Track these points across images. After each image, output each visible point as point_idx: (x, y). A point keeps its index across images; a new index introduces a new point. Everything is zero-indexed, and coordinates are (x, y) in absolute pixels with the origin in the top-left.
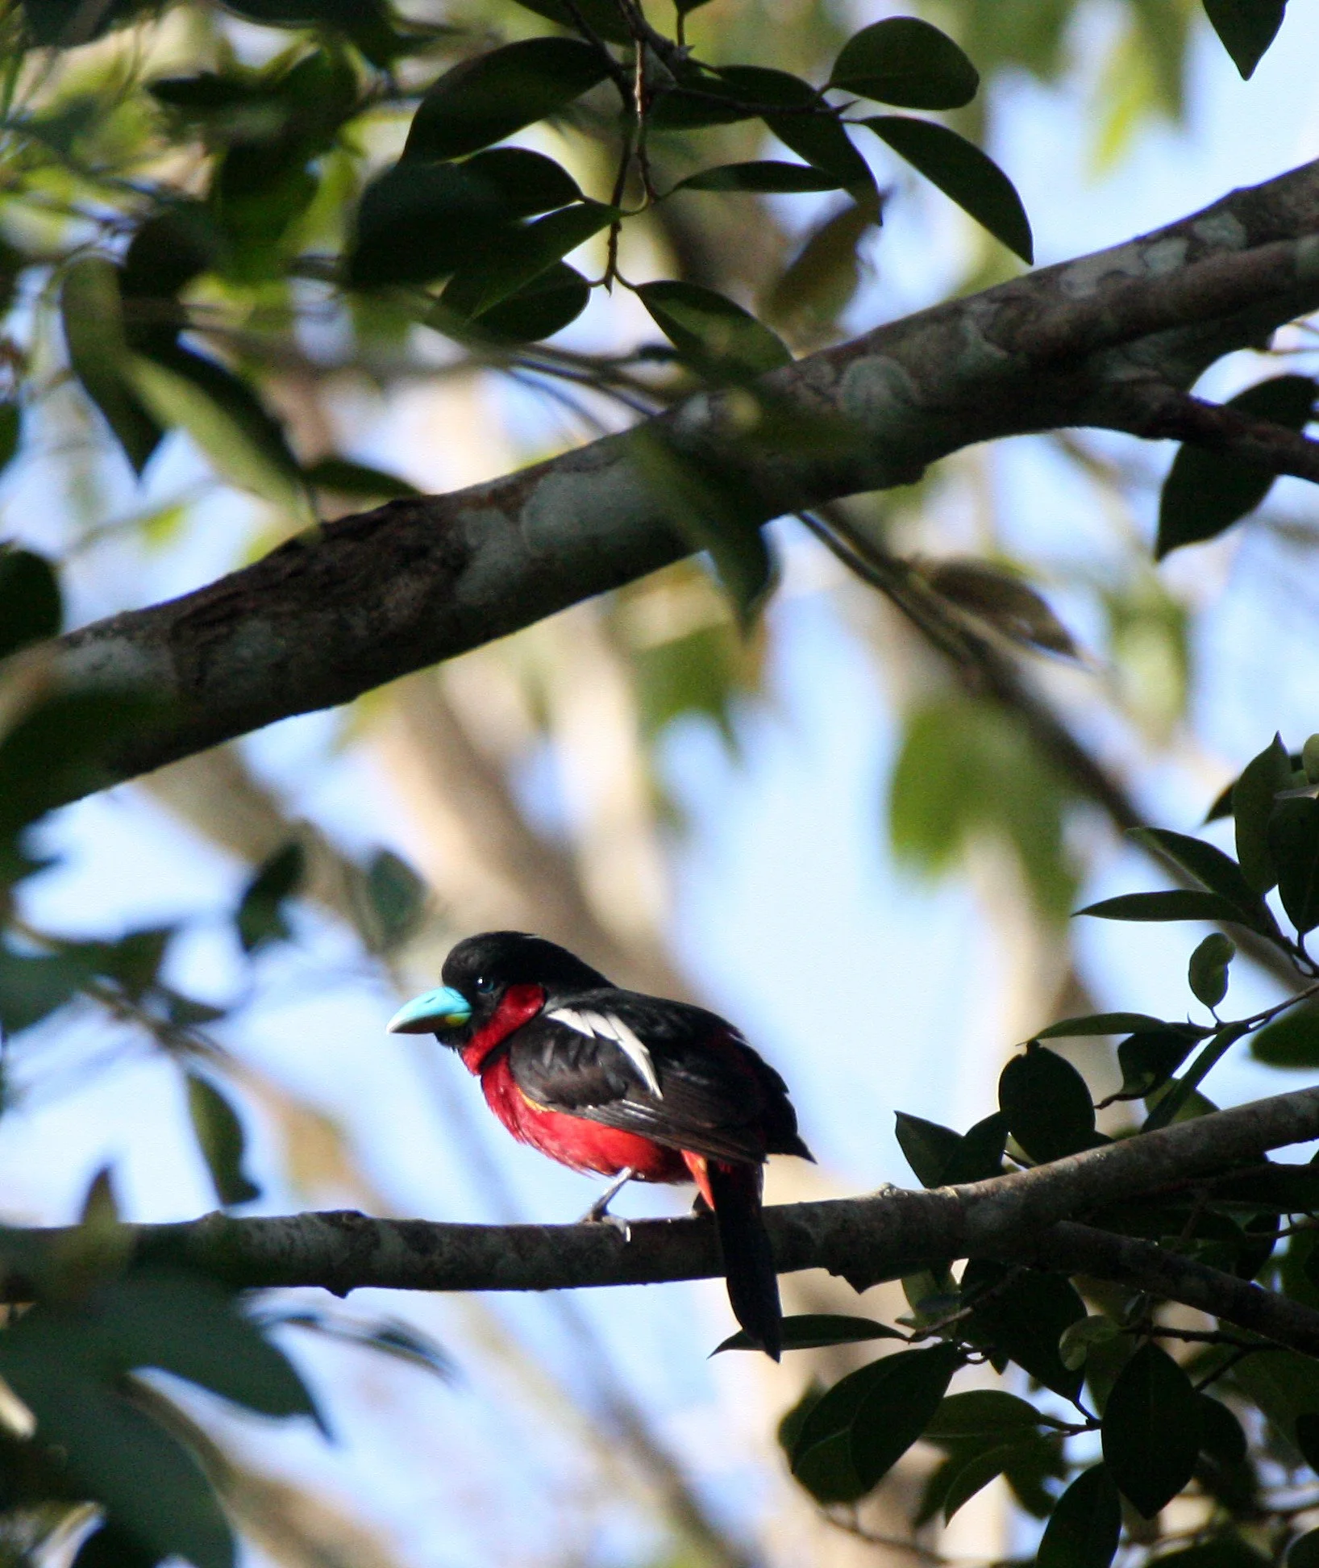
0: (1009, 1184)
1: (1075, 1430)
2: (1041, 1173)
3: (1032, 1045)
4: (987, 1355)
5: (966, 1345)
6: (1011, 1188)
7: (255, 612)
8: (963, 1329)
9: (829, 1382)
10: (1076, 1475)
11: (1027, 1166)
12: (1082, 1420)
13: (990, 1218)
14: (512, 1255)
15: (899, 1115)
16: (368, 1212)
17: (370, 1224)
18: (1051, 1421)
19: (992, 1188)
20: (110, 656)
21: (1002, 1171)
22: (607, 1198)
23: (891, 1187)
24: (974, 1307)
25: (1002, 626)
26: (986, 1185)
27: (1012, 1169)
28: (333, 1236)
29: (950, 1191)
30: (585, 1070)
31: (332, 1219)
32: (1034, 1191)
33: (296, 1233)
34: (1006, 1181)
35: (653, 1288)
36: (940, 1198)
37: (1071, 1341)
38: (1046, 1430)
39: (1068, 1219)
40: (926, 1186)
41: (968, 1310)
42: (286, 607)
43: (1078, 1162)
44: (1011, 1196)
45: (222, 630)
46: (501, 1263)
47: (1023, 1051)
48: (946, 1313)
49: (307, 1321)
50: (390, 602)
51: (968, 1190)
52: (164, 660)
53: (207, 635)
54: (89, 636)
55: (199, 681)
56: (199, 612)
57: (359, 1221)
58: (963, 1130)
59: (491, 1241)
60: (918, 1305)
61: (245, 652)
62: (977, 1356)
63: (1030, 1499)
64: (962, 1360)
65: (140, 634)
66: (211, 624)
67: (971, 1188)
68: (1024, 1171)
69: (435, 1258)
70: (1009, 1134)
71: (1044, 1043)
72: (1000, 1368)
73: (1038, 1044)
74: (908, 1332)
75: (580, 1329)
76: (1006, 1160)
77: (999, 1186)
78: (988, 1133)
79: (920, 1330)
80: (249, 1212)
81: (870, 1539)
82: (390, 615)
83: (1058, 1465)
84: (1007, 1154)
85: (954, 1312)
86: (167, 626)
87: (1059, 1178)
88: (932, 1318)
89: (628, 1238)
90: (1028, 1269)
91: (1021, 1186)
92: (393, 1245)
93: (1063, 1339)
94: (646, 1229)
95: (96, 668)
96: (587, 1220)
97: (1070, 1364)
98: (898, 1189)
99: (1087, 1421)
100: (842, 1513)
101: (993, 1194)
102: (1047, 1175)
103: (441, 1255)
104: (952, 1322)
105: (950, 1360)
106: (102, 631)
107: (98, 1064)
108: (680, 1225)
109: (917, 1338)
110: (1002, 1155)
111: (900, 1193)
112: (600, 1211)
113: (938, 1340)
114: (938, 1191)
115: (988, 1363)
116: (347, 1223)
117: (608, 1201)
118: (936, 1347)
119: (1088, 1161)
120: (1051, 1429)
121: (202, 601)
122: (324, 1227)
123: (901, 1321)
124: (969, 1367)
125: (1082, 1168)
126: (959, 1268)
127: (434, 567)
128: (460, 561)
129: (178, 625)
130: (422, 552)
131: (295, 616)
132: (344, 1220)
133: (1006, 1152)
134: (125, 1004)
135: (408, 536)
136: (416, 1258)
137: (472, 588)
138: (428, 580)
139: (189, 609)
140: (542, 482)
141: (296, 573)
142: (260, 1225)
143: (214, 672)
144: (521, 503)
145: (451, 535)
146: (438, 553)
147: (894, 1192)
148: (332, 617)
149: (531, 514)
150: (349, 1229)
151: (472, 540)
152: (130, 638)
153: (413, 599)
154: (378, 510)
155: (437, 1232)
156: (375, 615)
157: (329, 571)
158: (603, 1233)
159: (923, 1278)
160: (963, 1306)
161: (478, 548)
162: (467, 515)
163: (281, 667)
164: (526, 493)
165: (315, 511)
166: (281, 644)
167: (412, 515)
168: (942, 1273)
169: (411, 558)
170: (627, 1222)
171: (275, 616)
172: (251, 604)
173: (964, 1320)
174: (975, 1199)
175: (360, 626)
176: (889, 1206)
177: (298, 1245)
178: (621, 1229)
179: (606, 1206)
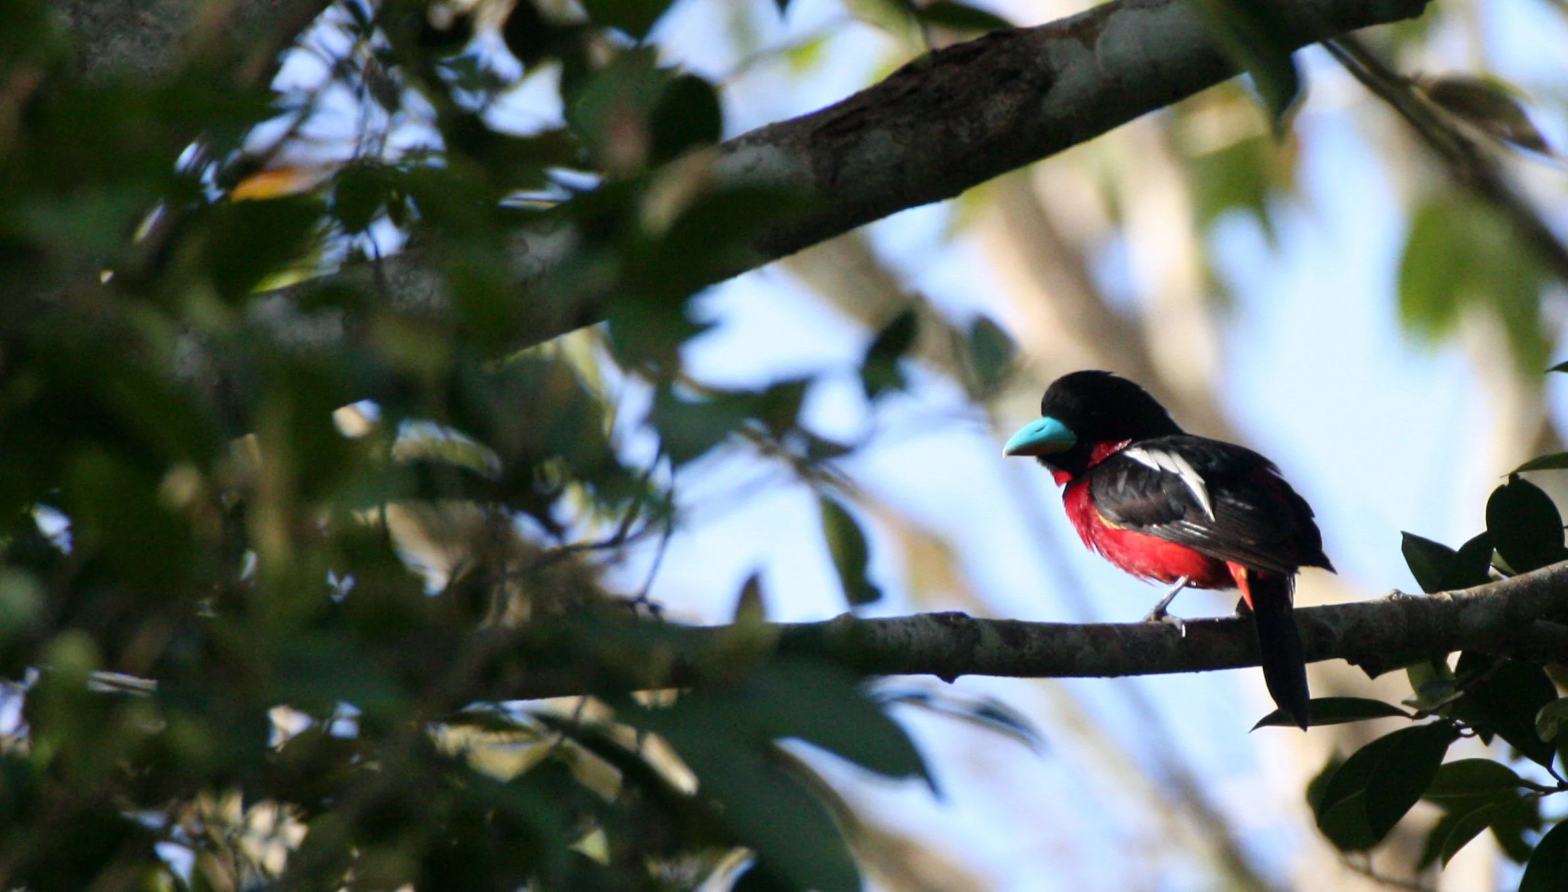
0: (1494, 590)
1: (1549, 791)
2: (1521, 581)
3: (1513, 477)
4: (1477, 730)
5: (1459, 722)
6: (1496, 593)
7: (878, 122)
8: (1457, 709)
9: (1348, 752)
10: (1549, 828)
11: (1509, 575)
12: (1554, 783)
13: (1478, 618)
14: (1088, 649)
15: (1405, 535)
16: (972, 613)
17: (973, 623)
18: (1529, 784)
19: (1481, 593)
20: (760, 159)
21: (1487, 579)
22: (1166, 602)
23: (1398, 593)
24: (1465, 691)
25: (1487, 129)
26: (1476, 590)
27: (1497, 578)
28: (942, 633)
29: (1446, 595)
30: (1152, 498)
31: (942, 619)
32: (1514, 596)
33: (910, 629)
34: (1492, 588)
35: (1203, 674)
36: (1438, 601)
37: (1544, 718)
38: (1525, 791)
39: (1542, 619)
40: (1426, 590)
41: (1461, 693)
42: (904, 120)
43: (1551, 572)
44: (1495, 600)
45: (851, 137)
46: (1080, 654)
47: (1506, 482)
48: (1443, 696)
49: (919, 699)
50: (989, 115)
51: (1460, 596)
52: (805, 163)
53: (841, 142)
54: (743, 142)
55: (834, 180)
56: (832, 124)
57: (963, 621)
58: (1456, 545)
59: (1072, 637)
60: (1420, 690)
61: (870, 156)
62: (1469, 731)
63: (1512, 847)
64: (1456, 734)
65: (785, 141)
66: (845, 132)
67: (1463, 593)
68: (1506, 580)
69: (1026, 650)
70: (1495, 550)
71: (1523, 475)
72: (1487, 740)
73: (1518, 476)
74: (1413, 711)
75: (1145, 710)
76: (1492, 571)
77: (1486, 592)
78: (1477, 548)
79: (1423, 709)
80: (872, 612)
81: (1381, 881)
82: (990, 125)
83: (1536, 821)
84: (1493, 566)
85: (1450, 695)
86: (807, 135)
87: (1535, 585)
88: (1432, 700)
89: (1184, 634)
90: (1509, 659)
91: (1504, 591)
92: (991, 639)
93: (1539, 717)
94: (1195, 626)
95: (749, 169)
96: (1149, 619)
97: (1545, 737)
98: (1403, 594)
99: (1558, 784)
100: (1358, 859)
101: (1482, 598)
102: (1526, 583)
103: (1031, 648)
104: (1448, 703)
105: (1446, 734)
106: (753, 138)
107: (748, 491)
108: (1226, 623)
109: (1419, 716)
110: (1489, 567)
111: (1405, 597)
112: (1161, 612)
113: (1436, 718)
114: (1437, 596)
115: (1477, 737)
116: (953, 622)
117: (1167, 604)
118: (1434, 724)
119: (1559, 571)
120: (1531, 791)
121: (835, 115)
122: (935, 626)
123: (1405, 703)
124: (1462, 740)
125: (1554, 577)
126: (1453, 659)
127: (1025, 86)
128: (1045, 82)
129: (815, 134)
130: (1014, 74)
131: (911, 125)
132: (952, 620)
133: (1492, 564)
134: (770, 442)
135: (1004, 61)
136: (1010, 650)
137: (1055, 105)
138: (1019, 96)
139: (824, 122)
140: (1112, 17)
141: (913, 91)
142: (883, 623)
143: (845, 171)
144: (1096, 34)
145: (1038, 60)
146: (1028, 75)
147: (1401, 596)
148: (942, 127)
149: (1103, 43)
150: (955, 626)
151: (1056, 65)
152: (777, 144)
153: (1008, 112)
154: (978, 40)
155: (1028, 629)
156: (976, 125)
157: (939, 89)
158: (1163, 630)
159: (1424, 667)
160: (1457, 690)
161: (1060, 71)
162: (1051, 44)
163: (900, 168)
164: (1098, 26)
165: (927, 39)
166: (899, 149)
167: (1007, 43)
168: (1440, 663)
169: (1006, 79)
170: (1184, 622)
171: (895, 126)
172: (875, 117)
173: (1457, 701)
174: (1466, 602)
175: (964, 134)
176: (1398, 609)
177: (914, 640)
178: (1178, 627)
179: (1165, 607)
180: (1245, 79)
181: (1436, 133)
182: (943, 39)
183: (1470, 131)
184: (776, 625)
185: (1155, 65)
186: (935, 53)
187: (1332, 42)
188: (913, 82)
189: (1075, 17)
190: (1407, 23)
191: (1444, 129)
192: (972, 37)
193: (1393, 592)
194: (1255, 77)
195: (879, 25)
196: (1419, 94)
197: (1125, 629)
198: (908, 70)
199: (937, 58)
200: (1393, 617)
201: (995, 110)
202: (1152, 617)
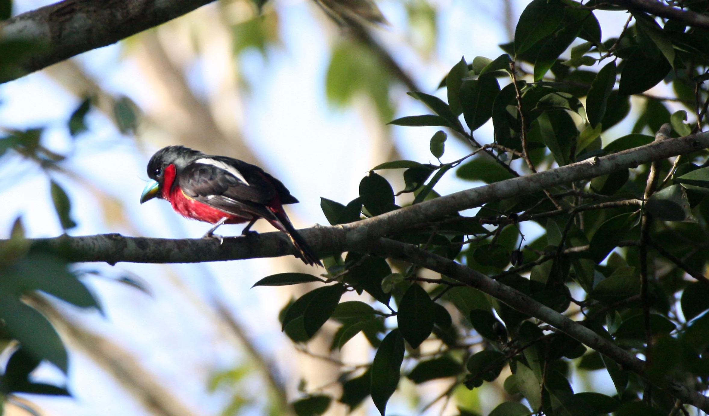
0: (362, 224)
1: (388, 316)
2: (374, 220)
3: (371, 172)
4: (355, 288)
5: (346, 284)
6: (363, 225)
7: (80, 10)
8: (346, 278)
9: (297, 297)
10: (389, 332)
11: (369, 217)
12: (390, 312)
13: (355, 236)
14: (176, 250)
15: (322, 199)
17: (123, 238)
18: (380, 313)
19: (356, 225)
20: (26, 27)
21: (359, 219)
22: (213, 230)
23: (318, 225)
24: (349, 270)
25: (356, 12)
26: (353, 224)
27: (364, 218)
28: (109, 243)
29: (340, 226)
30: (210, 183)
31: (109, 236)
32: (371, 226)
33: (95, 242)
34: (361, 223)
35: (229, 262)
36: (337, 229)
37: (385, 282)
38: (377, 316)
39: (384, 237)
40: (332, 224)
41: (347, 271)
42: (92, 8)
43: (388, 216)
44: (363, 228)
45: (68, 16)
46: (172, 253)
47: (368, 174)
48: (339, 272)
49: (95, 273)
50: (130, 7)
51: (346, 227)
52: (46, 28)
53: (63, 18)
54: (18, 19)
55: (59, 36)
56: (59, 10)
57: (119, 237)
58: (345, 204)
59: (168, 245)
60: (329, 269)
61: (76, 25)
62: (351, 288)
63: (373, 340)
64: (345, 290)
65: (37, 18)
66: (64, 14)
67: (348, 225)
68: (368, 220)
69: (148, 251)
70: (363, 205)
71: (376, 172)
72: (360, 293)
73: (374, 172)
74: (325, 279)
76: (362, 215)
77: (358, 224)
78: (355, 205)
79: (330, 278)
81: (313, 356)
82: (131, 11)
83: (383, 329)
84: (362, 213)
85: (342, 272)
86: (48, 15)
87: (380, 222)
88: (334, 274)
90: (369, 255)
91: (367, 225)
92: (132, 246)
93: (383, 282)
94: (228, 240)
95: (21, 31)
96: (205, 237)
97: (386, 291)
98: (320, 226)
99: (392, 313)
100: (302, 346)
101: (356, 227)
102: (376, 221)
103: (150, 250)
104: (342, 275)
105: (341, 290)
106: (23, 17)
107: (19, 177)
108: (238, 239)
109: (328, 281)
110: (360, 214)
111: (321, 227)
112: (210, 234)
113: (336, 282)
114: (336, 226)
115: (355, 291)
116: (115, 238)
118: (336, 285)
119: (392, 215)
120: (380, 316)
121: (60, 6)
122: (106, 240)
123: (322, 275)
124: (347, 293)
125: (389, 218)
126: (344, 255)
129: (51, 15)
131: (95, 11)
132: (114, 237)
133: (362, 212)
136: (140, 251)
137: (161, 2)
139: (56, 9)
142: (82, 239)
143: (65, 32)
147: (319, 227)
148: (109, 12)
150: (115, 240)
152: (33, 20)
153: (139, 5)
155: (149, 241)
156: (125, 11)
158: (210, 241)
159: (331, 259)
160: (346, 270)
163: (89, 31)
166: (90, 22)
168: (338, 257)
171: (88, 12)
172: (78, 7)
173: (345, 275)
174: (349, 229)
175: (119, 15)
176: (318, 232)
177: (97, 246)
178: (220, 239)
179: (213, 232)
184: (33, 240)
193: (316, 225)
197: (193, 242)
200: (316, 236)
201: (134, 4)
202: (207, 236)
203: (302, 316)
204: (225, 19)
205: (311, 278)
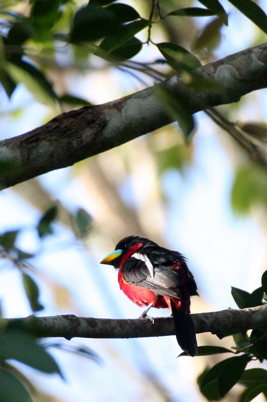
0: (264, 308)
4: (258, 358)
5: (251, 355)
6: (265, 309)
7: (44, 139)
8: (251, 350)
9: (212, 365)
13: (259, 317)
14: (119, 328)
15: (232, 288)
16: (77, 315)
17: (77, 318)
20: (2, 152)
21: (262, 304)
22: (146, 311)
23: (230, 308)
24: (254, 344)
25: (262, 141)
26: (258, 308)
27: (265, 303)
28: (66, 322)
29: (247, 309)
31: (66, 317)
33: (55, 321)
35: (160, 337)
36: (244, 311)
40: (240, 308)
41: (252, 345)
42: (53, 138)
44: (265, 311)
45: (34, 144)
46: (116, 330)
48: (246, 346)
49: (57, 346)
50: (84, 136)
52: (17, 153)
53: (30, 146)
55: (28, 159)
56: (27, 139)
57: (74, 318)
58: (251, 292)
59: (113, 324)
60: (238, 343)
61: (41, 151)
62: (255, 358)
64: (250, 359)
65: (10, 145)
66: (31, 142)
67: (253, 309)
69: (96, 328)
70: (265, 293)
72: (261, 361)
74: (235, 351)
76: (264, 301)
77: (261, 308)
78: (258, 293)
79: (238, 350)
80: (40, 315)
82: (84, 140)
84: (264, 299)
85: (248, 345)
86: (18, 143)
88: (242, 347)
89: (153, 323)
92: (84, 325)
94: (158, 320)
101: (260, 310)
103: (98, 328)
104: (247, 348)
105: (246, 359)
108: (168, 319)
109: (237, 353)
111: (232, 310)
112: (145, 315)
113: (243, 353)
114: (244, 310)
115: (258, 360)
116: (71, 318)
118: (243, 356)
121: (28, 136)
122: (64, 320)
123: (232, 348)
126: (249, 332)
127: (97, 126)
128: (104, 124)
129: (21, 143)
130: (93, 122)
131: (56, 140)
132: (70, 317)
133: (263, 298)
134: (5, 253)
135: (89, 117)
136: (91, 329)
137: (108, 132)
138: (95, 130)
139: (25, 138)
140: (128, 101)
141: (56, 128)
142: (45, 319)
143: (32, 157)
144: (122, 107)
145: (102, 117)
146: (98, 122)
147: (231, 310)
148: (67, 140)
149: (125, 111)
150: (71, 320)
151: (108, 118)
152: (8, 147)
153: (91, 135)
154: (80, 109)
155: (97, 321)
156: (79, 140)
157: (66, 127)
158: (145, 321)
159: (239, 335)
160: (251, 343)
161: (109, 121)
162: (106, 111)
163: (52, 155)
164: (123, 104)
165: (62, 109)
166: (52, 148)
167: (90, 111)
168: (245, 334)
169: (90, 123)
170: (153, 318)
171: (50, 140)
172: (43, 137)
173: (251, 347)
174: (254, 312)
175: (75, 143)
176: (229, 314)
177: (56, 325)
178: (151, 320)
179: (146, 314)
180: (176, 124)
181: (245, 143)
182: (68, 109)
183: (256, 142)
184: (7, 319)
185: (143, 119)
186: (64, 114)
187: (208, 110)
188: (57, 124)
189: (115, 101)
190: (234, 104)
191: (247, 141)
192: (77, 108)
193: (228, 308)
194: (179, 122)
195: (45, 104)
196: (238, 128)
197: (132, 322)
198: (55, 120)
199: (65, 116)
200: (228, 317)
201: (86, 135)
202: (142, 317)
203: (216, 380)
204: (151, 147)
205: (224, 350)
